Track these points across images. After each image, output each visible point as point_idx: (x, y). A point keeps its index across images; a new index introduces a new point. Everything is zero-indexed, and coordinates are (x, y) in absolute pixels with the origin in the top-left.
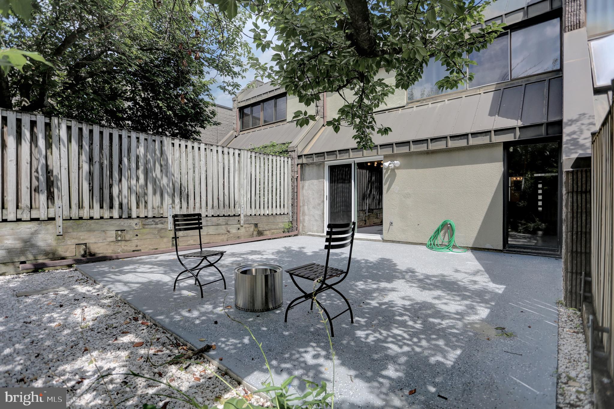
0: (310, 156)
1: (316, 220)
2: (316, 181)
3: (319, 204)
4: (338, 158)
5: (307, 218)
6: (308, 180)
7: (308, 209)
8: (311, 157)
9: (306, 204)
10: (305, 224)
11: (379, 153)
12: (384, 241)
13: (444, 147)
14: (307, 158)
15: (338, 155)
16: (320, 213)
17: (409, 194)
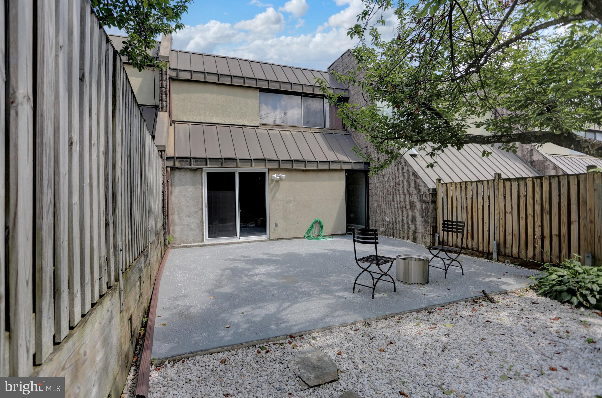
0: (185, 160)
1: (192, 230)
2: (190, 187)
3: (196, 212)
4: (224, 166)
5: (178, 229)
6: (179, 186)
7: (180, 218)
8: (187, 161)
9: (176, 213)
10: (175, 236)
11: (267, 166)
12: (270, 240)
13: (315, 168)
14: (180, 161)
15: (224, 163)
16: (198, 221)
17: (291, 201)
